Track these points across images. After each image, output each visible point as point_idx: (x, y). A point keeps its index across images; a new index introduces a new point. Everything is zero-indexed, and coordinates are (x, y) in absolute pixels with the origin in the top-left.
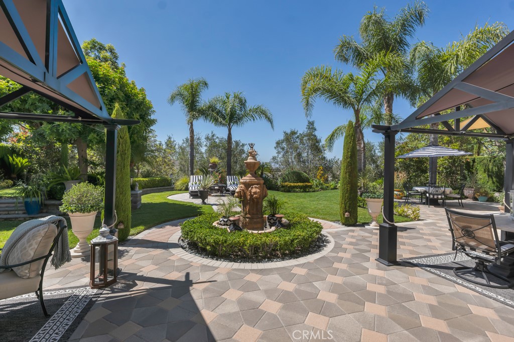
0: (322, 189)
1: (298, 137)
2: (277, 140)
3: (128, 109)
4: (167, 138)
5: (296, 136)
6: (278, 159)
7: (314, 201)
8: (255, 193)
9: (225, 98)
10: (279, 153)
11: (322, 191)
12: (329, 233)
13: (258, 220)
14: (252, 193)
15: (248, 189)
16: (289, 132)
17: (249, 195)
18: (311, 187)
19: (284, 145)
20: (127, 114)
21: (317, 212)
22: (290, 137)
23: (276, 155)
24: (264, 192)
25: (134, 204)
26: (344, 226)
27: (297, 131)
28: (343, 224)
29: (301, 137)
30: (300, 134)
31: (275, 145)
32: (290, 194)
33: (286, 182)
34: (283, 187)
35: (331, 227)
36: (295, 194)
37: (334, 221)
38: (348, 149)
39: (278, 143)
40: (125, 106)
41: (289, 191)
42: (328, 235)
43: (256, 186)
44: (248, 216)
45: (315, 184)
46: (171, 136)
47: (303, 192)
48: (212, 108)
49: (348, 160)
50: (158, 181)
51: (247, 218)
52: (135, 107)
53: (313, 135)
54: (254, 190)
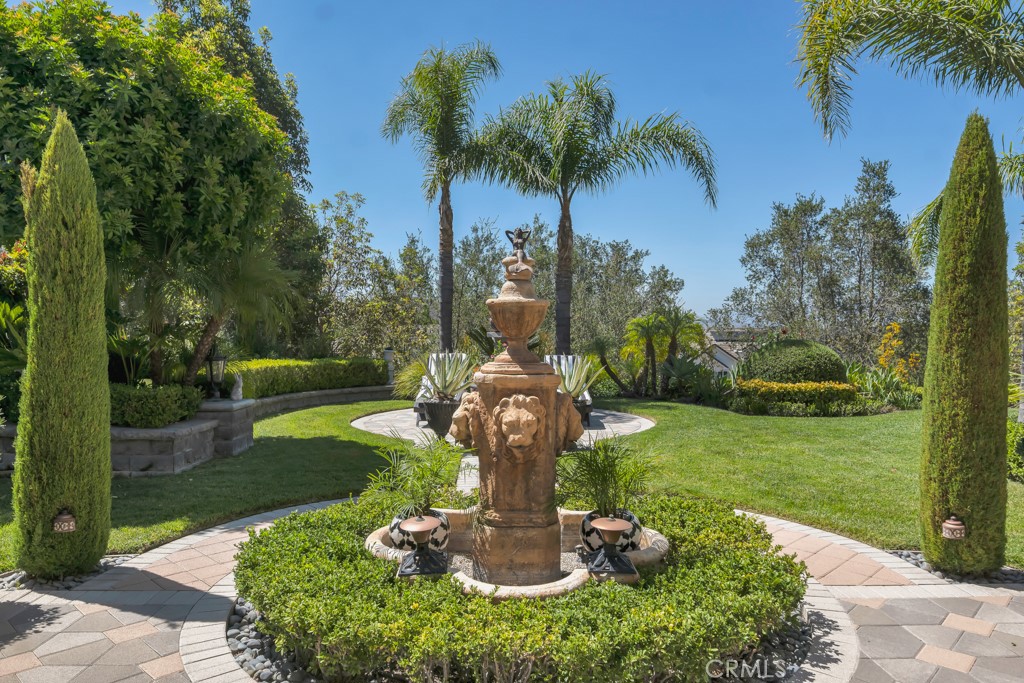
0: (897, 404)
1: (823, 222)
2: (752, 234)
3: (187, 144)
4: (406, 242)
5: (819, 218)
6: (753, 298)
7: (841, 451)
8: (515, 426)
9: (551, 100)
10: (756, 277)
11: (897, 413)
12: (850, 608)
13: (532, 533)
14: (504, 427)
15: (490, 410)
16: (790, 204)
17: (496, 434)
18: (849, 397)
19: (776, 251)
20: (186, 158)
21: (836, 500)
22: (794, 222)
23: (746, 285)
24: (562, 421)
25: (224, 443)
26: (936, 576)
27: (822, 201)
28: (936, 567)
29: (839, 222)
30: (834, 211)
31: (743, 252)
32: (761, 420)
33: (752, 376)
34: (743, 393)
35: (873, 577)
36: (782, 421)
37: (897, 550)
38: (962, 240)
39: (755, 246)
40: (178, 134)
41: (762, 411)
42: (843, 620)
43: (521, 397)
44: (492, 514)
45: (869, 387)
46: (417, 236)
47: (816, 415)
48: (510, 137)
49: (961, 290)
50: (345, 369)
51: (490, 523)
52: (210, 136)
53: (881, 213)
54: (510, 415)
